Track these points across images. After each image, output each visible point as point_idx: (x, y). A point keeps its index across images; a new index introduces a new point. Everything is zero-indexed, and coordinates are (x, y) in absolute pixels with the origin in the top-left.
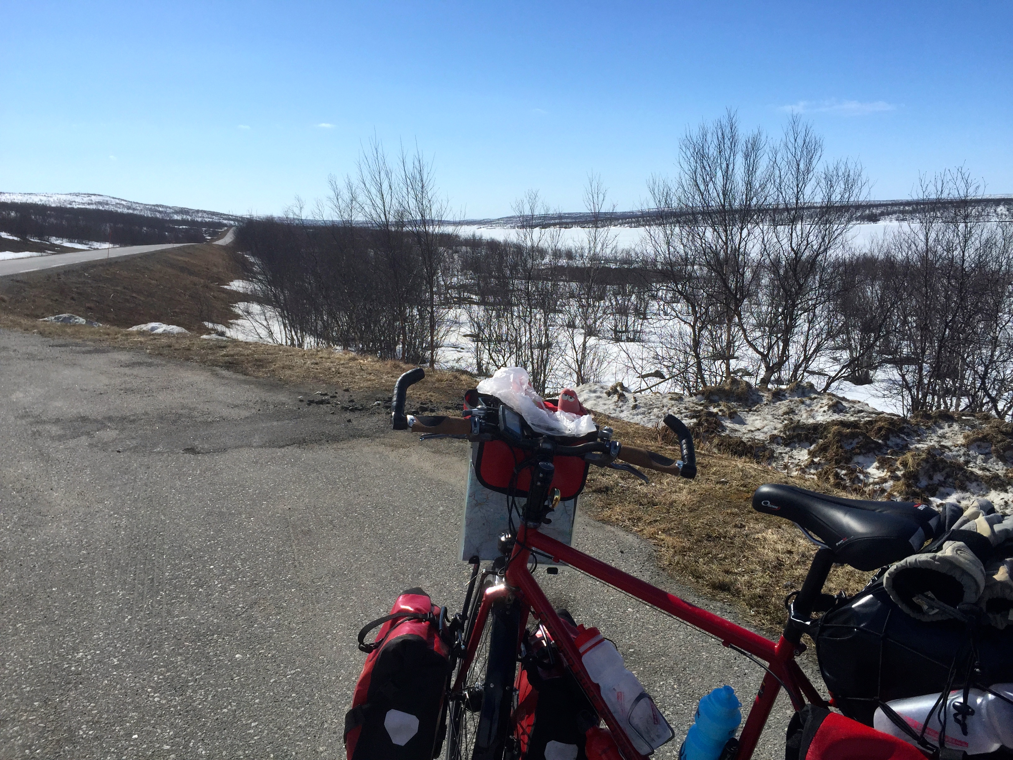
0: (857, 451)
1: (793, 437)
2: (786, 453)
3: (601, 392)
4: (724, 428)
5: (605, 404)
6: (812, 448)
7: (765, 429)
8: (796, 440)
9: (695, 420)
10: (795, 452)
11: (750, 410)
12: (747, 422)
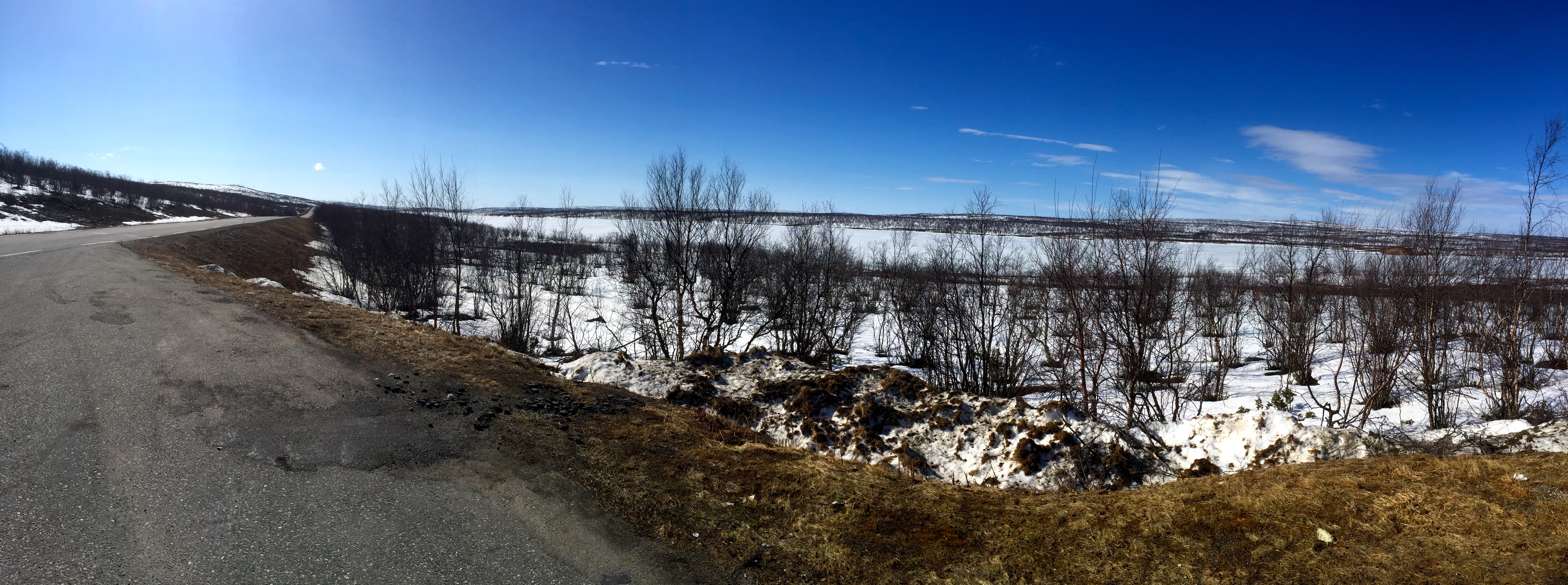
0: (822, 404)
1: (770, 395)
2: (767, 408)
3: (610, 360)
4: (716, 390)
5: (616, 372)
6: (785, 402)
7: (745, 388)
8: (772, 397)
9: (692, 385)
10: (773, 407)
11: (727, 372)
12: (729, 382)
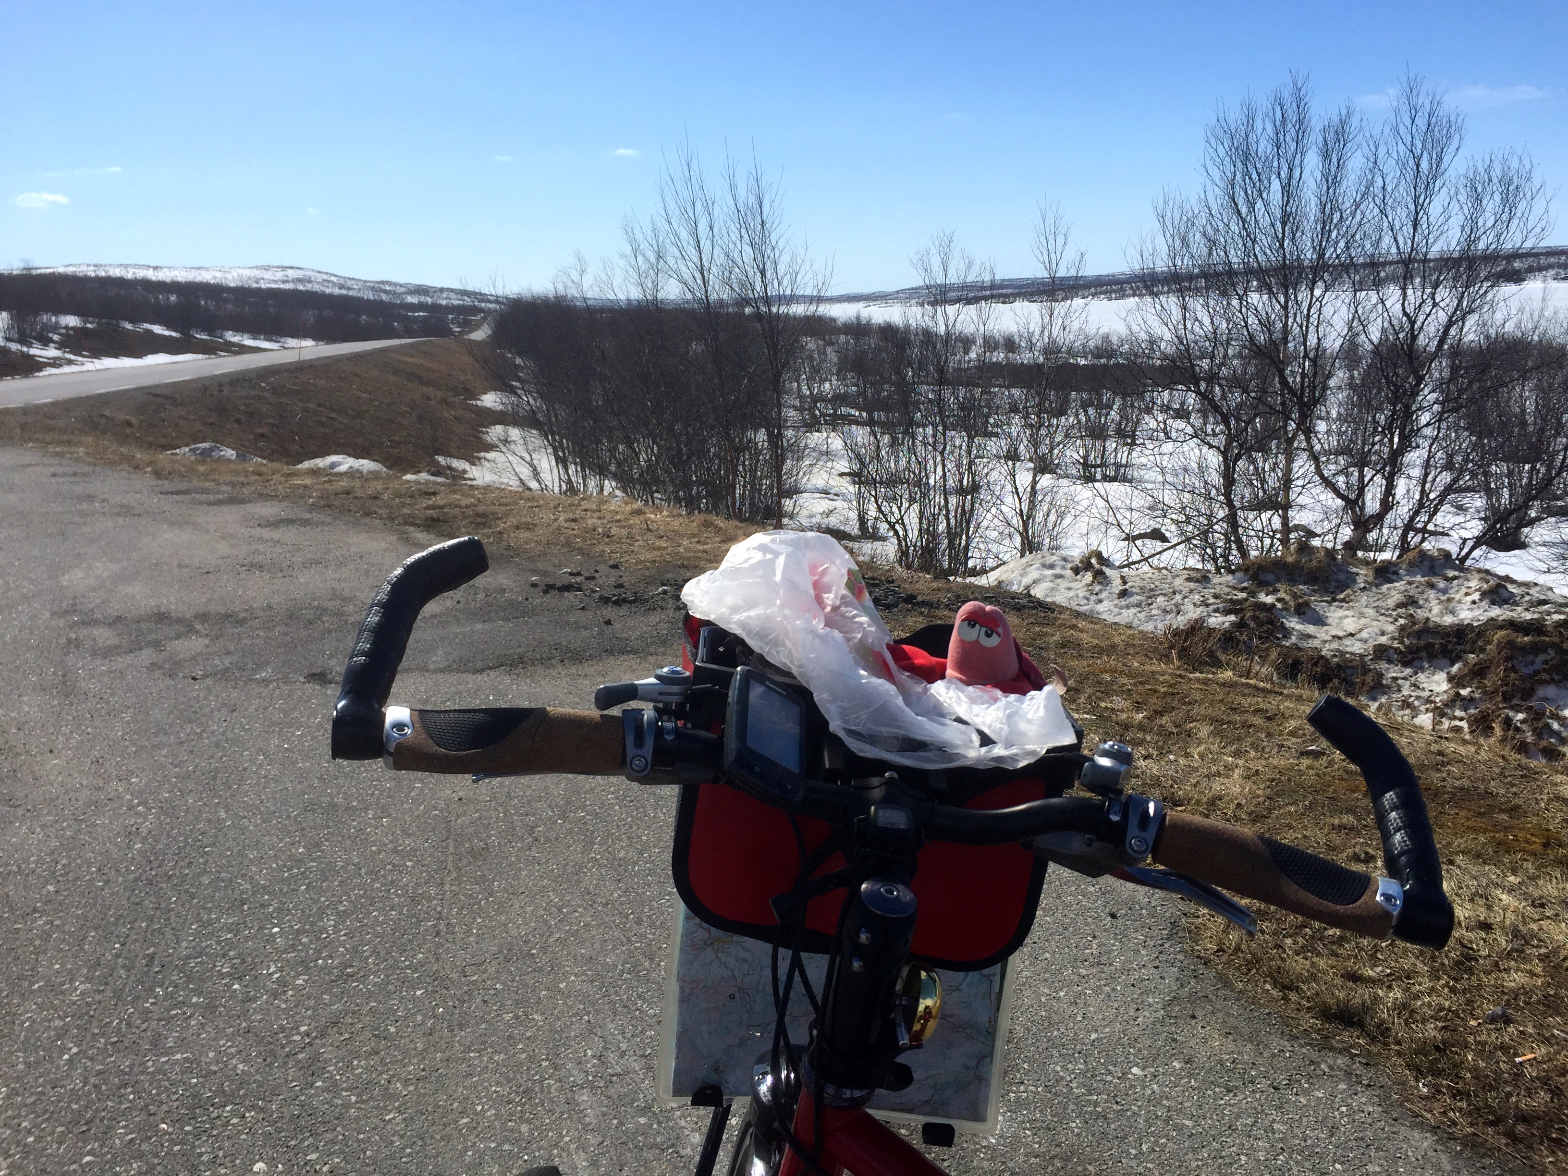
0: (1545, 676)
1: (1419, 649)
2: (1405, 679)
3: (1063, 568)
4: (1287, 633)
5: (1069, 589)
6: (1455, 669)
7: (1364, 635)
8: (1424, 654)
9: (1232, 618)
10: (1421, 677)
11: (1334, 600)
12: (1330, 621)
